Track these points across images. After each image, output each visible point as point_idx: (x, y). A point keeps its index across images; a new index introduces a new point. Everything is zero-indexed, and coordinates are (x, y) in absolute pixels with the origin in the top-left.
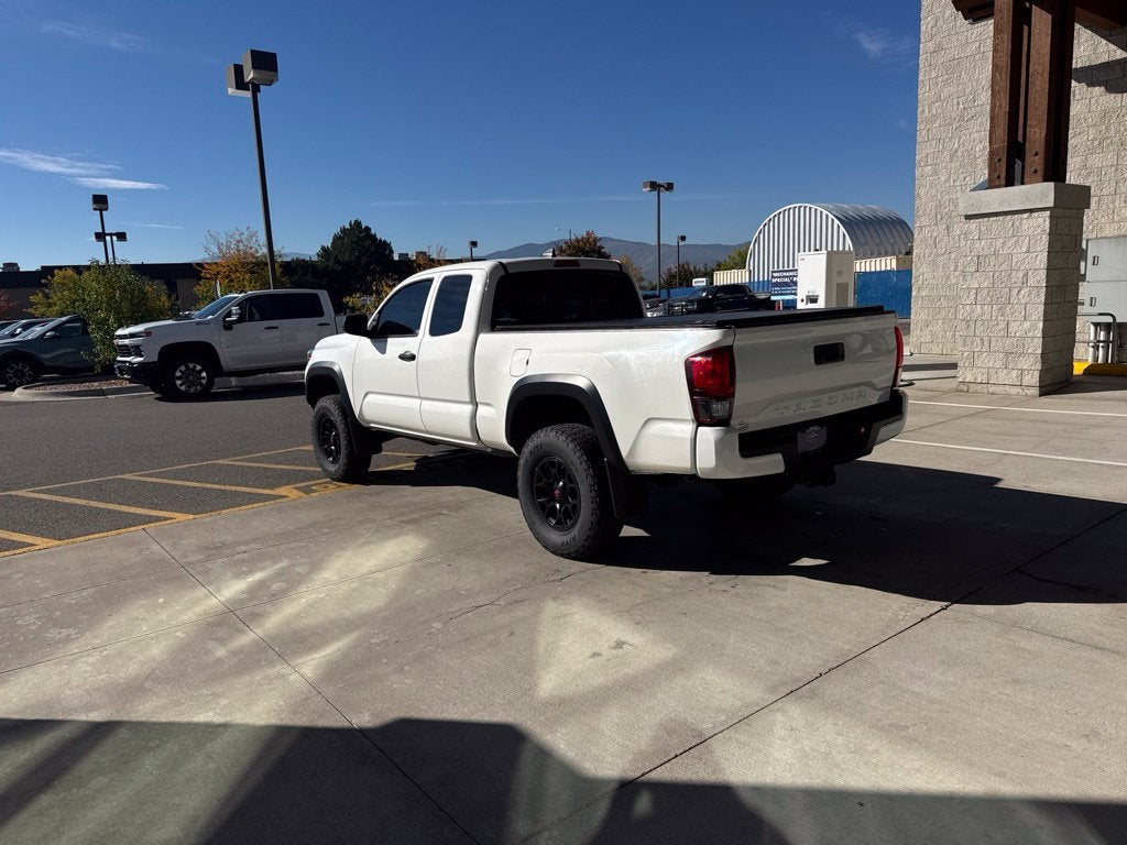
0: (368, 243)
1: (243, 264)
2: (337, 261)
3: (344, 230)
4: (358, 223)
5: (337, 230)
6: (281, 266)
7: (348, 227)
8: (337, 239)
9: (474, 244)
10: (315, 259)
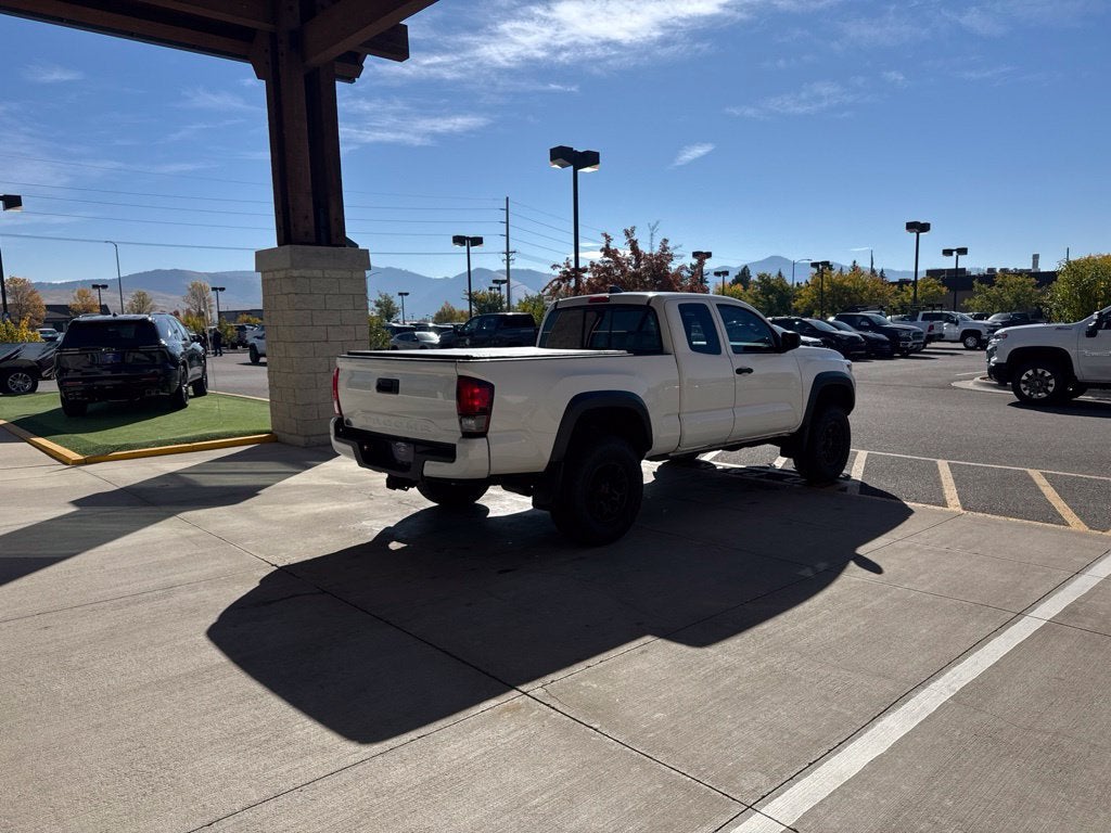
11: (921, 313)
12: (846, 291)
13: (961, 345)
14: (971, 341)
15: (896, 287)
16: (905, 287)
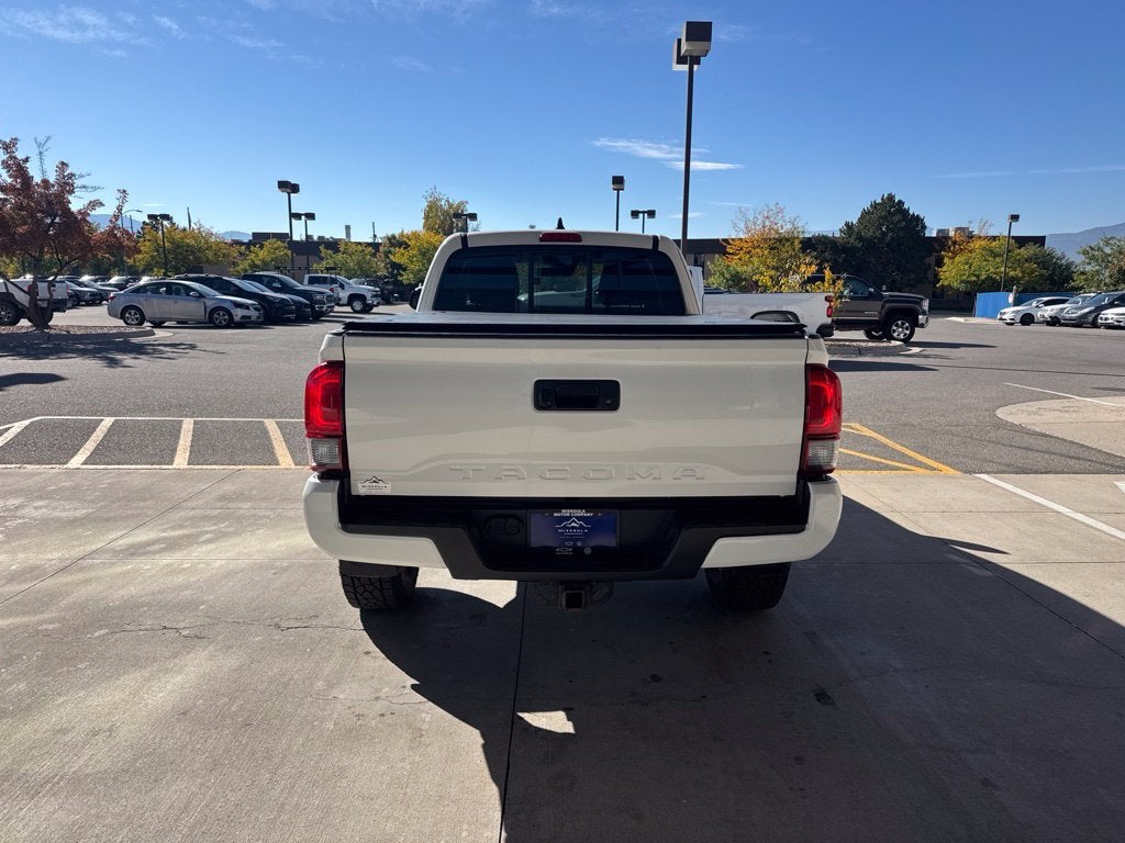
0: (897, 218)
1: (765, 240)
2: (860, 238)
3: (875, 206)
4: (891, 198)
5: (867, 205)
6: (801, 242)
7: (879, 201)
8: (865, 214)
9: (1015, 218)
10: (837, 235)
11: (307, 276)
12: (190, 249)
13: (349, 309)
14: (358, 305)
15: (243, 247)
16: (252, 248)
